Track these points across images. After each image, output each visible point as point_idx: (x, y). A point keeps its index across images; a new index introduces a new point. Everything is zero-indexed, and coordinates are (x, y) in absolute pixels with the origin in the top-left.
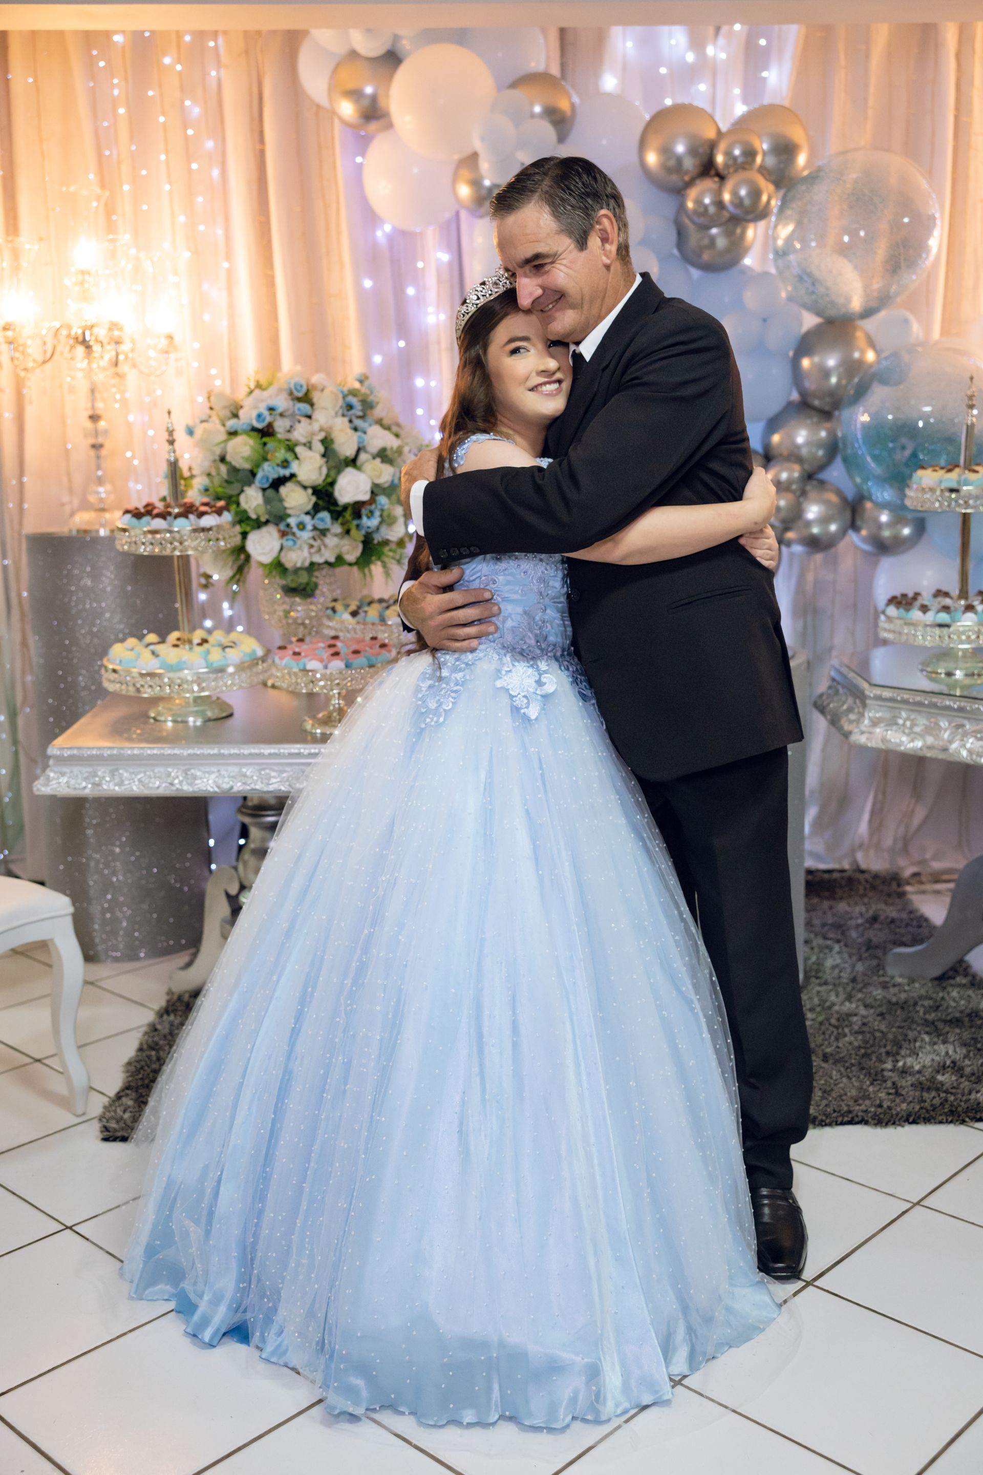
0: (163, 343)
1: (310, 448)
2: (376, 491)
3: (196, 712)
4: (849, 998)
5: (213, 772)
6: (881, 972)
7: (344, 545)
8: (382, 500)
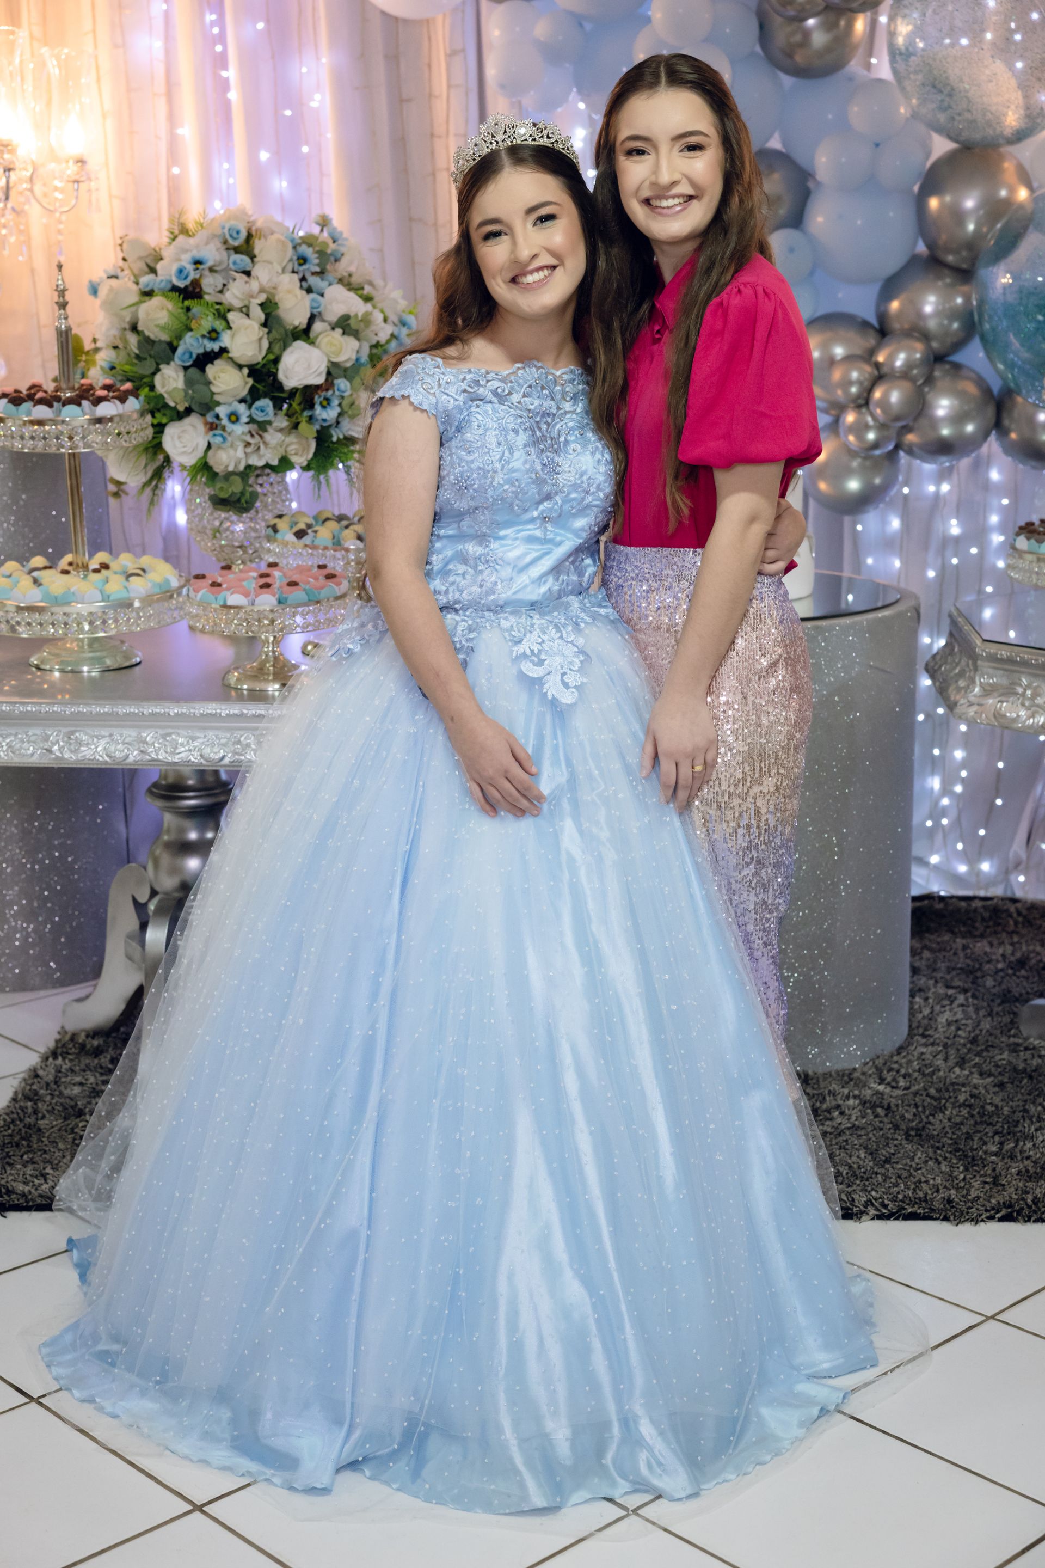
0: (72, 170)
1: (248, 315)
2: (334, 371)
3: (92, 659)
4: (962, 1063)
5: (103, 737)
6: (1013, 1032)
7: (291, 444)
8: (342, 384)
